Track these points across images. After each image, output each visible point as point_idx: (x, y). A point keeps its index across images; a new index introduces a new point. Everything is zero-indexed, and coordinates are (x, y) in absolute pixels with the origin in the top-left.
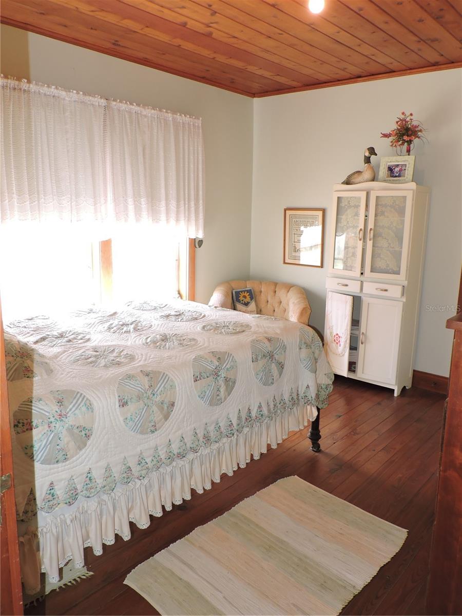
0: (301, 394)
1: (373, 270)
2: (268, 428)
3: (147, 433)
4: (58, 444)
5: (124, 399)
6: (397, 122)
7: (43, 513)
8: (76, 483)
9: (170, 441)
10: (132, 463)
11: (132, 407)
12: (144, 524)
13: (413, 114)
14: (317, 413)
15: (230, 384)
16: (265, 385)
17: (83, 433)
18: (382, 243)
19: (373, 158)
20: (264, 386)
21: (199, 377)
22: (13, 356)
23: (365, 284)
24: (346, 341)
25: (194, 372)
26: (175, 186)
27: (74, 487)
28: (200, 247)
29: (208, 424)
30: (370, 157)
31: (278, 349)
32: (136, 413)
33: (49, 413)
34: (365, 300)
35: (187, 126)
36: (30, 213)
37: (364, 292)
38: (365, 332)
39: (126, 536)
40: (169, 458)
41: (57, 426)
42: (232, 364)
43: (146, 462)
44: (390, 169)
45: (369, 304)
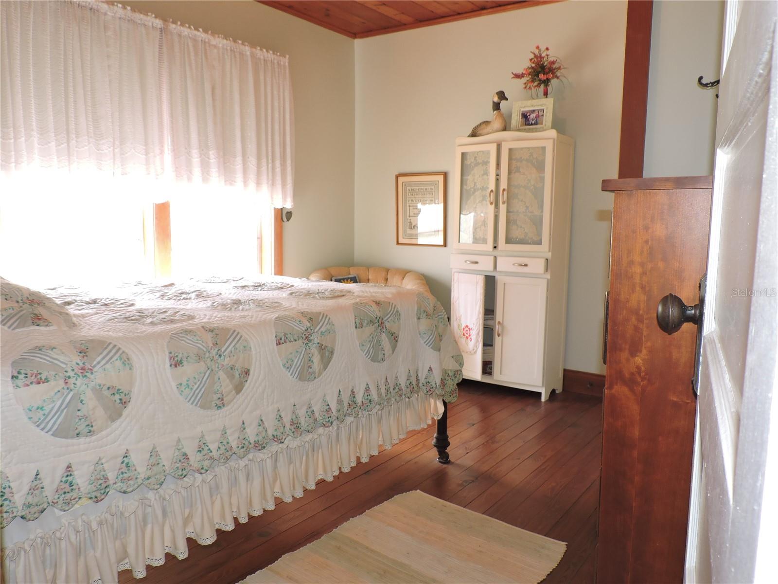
0: (422, 380)
1: (508, 241)
2: (380, 421)
3: (210, 408)
4: (79, 408)
5: (177, 356)
6: (531, 60)
7: (56, 511)
8: (106, 469)
9: (243, 423)
10: (190, 448)
11: (189, 369)
12: (208, 538)
13: (549, 48)
14: (444, 409)
15: (326, 354)
16: (375, 362)
17: (117, 397)
18: (518, 206)
19: (503, 104)
20: (372, 363)
21: (283, 339)
22: (18, 302)
23: (499, 259)
24: (478, 334)
25: (276, 332)
26: (254, 139)
27: (103, 476)
28: (288, 220)
29: (297, 406)
30: (499, 103)
31: (389, 315)
32: (195, 378)
33: (66, 364)
34: (500, 279)
35: (269, 64)
36: (56, 157)
37: (498, 270)
38: (501, 321)
39: (182, 553)
40: (243, 447)
41: (78, 383)
42: (328, 327)
43: (209, 449)
44: (525, 116)
45: (505, 284)
